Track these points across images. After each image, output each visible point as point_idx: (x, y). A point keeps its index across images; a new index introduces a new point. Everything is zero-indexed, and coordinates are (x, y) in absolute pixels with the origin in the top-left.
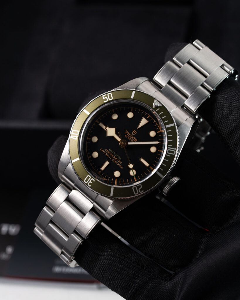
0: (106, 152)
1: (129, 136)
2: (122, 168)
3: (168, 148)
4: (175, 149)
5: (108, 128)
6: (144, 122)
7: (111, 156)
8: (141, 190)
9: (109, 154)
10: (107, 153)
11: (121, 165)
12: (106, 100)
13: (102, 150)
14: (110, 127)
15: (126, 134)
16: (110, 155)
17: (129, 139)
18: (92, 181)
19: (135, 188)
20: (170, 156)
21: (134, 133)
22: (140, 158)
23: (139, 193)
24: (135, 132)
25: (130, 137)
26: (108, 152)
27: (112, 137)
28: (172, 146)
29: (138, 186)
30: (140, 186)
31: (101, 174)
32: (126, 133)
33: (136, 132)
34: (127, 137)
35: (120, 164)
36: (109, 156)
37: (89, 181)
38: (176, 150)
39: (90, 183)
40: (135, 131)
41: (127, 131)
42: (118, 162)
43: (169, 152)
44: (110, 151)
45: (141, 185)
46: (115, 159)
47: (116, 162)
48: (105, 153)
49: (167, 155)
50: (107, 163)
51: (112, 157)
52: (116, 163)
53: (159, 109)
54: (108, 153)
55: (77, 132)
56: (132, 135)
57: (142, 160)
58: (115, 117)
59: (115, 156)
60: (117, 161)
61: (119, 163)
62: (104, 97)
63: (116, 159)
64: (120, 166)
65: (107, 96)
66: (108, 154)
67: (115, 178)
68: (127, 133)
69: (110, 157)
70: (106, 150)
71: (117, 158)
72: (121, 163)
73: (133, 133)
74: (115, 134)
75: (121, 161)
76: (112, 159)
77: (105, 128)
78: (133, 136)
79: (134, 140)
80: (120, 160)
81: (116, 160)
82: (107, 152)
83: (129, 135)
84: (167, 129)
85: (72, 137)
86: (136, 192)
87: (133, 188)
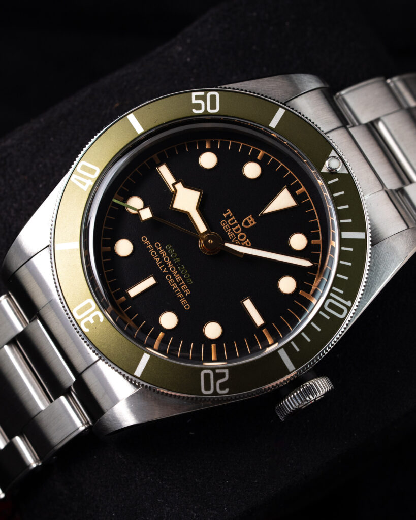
0: (155, 249)
1: (231, 227)
2: (187, 307)
3: (332, 294)
4: (349, 303)
5: (179, 186)
6: (283, 200)
7: (166, 266)
8: (223, 386)
9: (162, 259)
10: (158, 254)
11: (186, 298)
12: (198, 107)
13: (147, 242)
14: (186, 186)
15: (224, 218)
16: (163, 263)
17: (230, 235)
18: (97, 318)
19: (207, 376)
20: (328, 318)
21: (247, 223)
22: (244, 298)
23: (215, 393)
24: (251, 221)
25: (232, 230)
26: (162, 252)
27: (185, 216)
28: (342, 292)
29: (217, 371)
30: (223, 375)
31: (124, 305)
32: (225, 215)
33: (254, 223)
34: (225, 226)
35: (184, 294)
36: (160, 264)
37: (88, 316)
38: (349, 308)
39: (89, 321)
40: (252, 219)
41: (229, 212)
42: (180, 287)
43: (331, 306)
44: (166, 251)
45: (226, 371)
46: (174, 278)
47: (175, 286)
48: (152, 251)
49: (321, 313)
50: (150, 282)
51: (168, 269)
52: (176, 289)
53: (337, 180)
54: (160, 253)
55: (92, 171)
56: (241, 225)
57: (248, 304)
58: (208, 160)
59: (177, 269)
60: (178, 284)
61: (182, 292)
62: (197, 98)
63: (178, 278)
64: (183, 301)
65: (204, 98)
66: (160, 256)
67: (161, 328)
68: (229, 217)
69: (163, 268)
70: (158, 245)
71: (182, 276)
72: (188, 292)
73: (246, 221)
74: (196, 209)
75: (190, 287)
76: (166, 274)
77: (173, 185)
78: (244, 230)
79: (241, 242)
80: (187, 284)
81: (176, 282)
82: (158, 251)
83: (231, 222)
84: (343, 242)
85: (75, 179)
86: (207, 387)
87: (202, 373)
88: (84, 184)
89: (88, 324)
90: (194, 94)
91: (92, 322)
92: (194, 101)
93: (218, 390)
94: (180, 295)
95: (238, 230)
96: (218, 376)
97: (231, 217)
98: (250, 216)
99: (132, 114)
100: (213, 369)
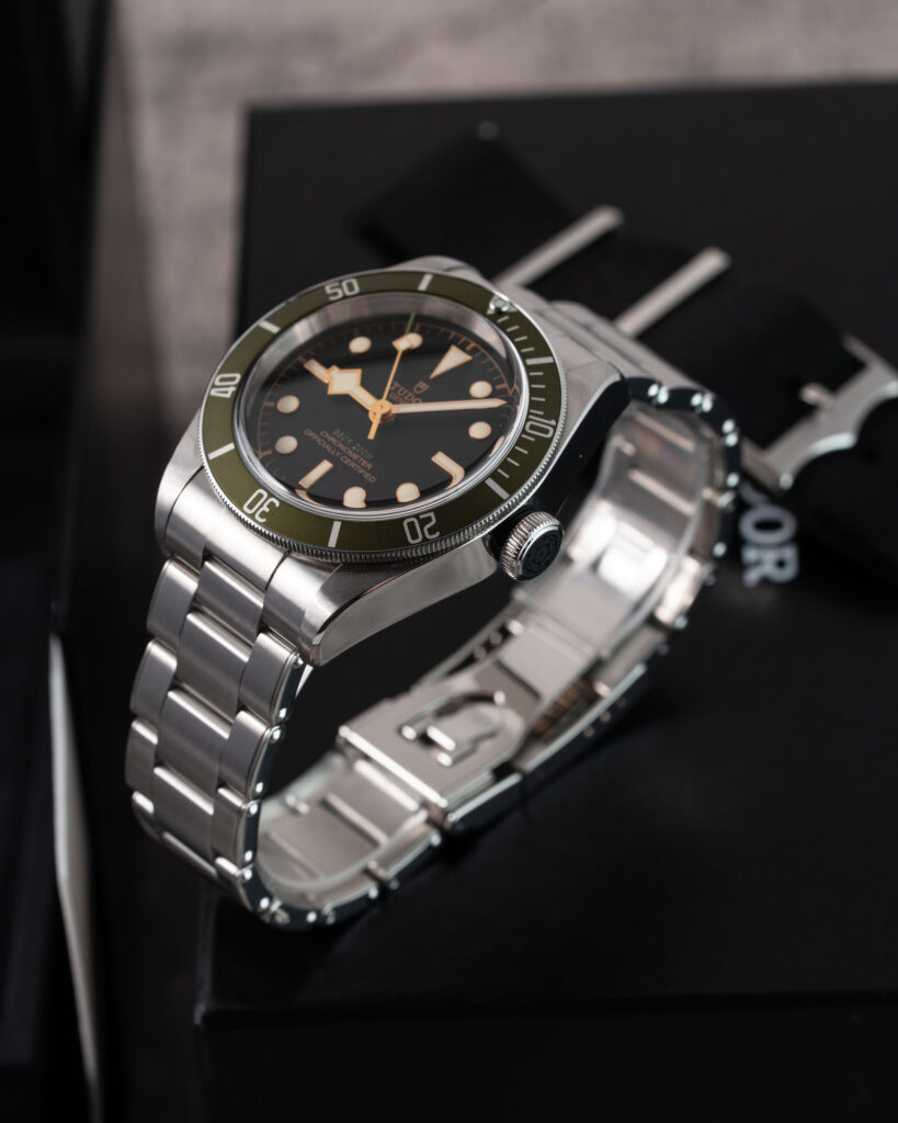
0: (322, 438)
1: (403, 397)
2: (373, 478)
3: (531, 417)
4: (553, 422)
5: (332, 372)
6: (454, 358)
7: (339, 449)
8: (431, 531)
9: (331, 445)
10: (327, 441)
11: (370, 472)
13: (311, 434)
14: (342, 368)
15: (392, 391)
16: (335, 447)
18: (271, 505)
19: (411, 525)
20: (533, 439)
21: (419, 389)
22: (433, 454)
23: (425, 539)
24: (423, 386)
25: (404, 400)
26: (333, 440)
27: (346, 399)
28: (542, 413)
29: (421, 517)
30: (429, 519)
32: (392, 388)
33: (428, 386)
34: (395, 398)
35: (366, 469)
36: (332, 450)
37: (262, 506)
38: (555, 428)
39: (263, 512)
40: (424, 384)
42: (359, 464)
43: (532, 427)
44: (335, 436)
45: (432, 515)
46: (350, 457)
47: (353, 465)
48: (319, 441)
49: (523, 436)
50: (325, 466)
51: (341, 451)
52: (355, 467)
53: (506, 317)
55: (231, 379)
56: (413, 393)
58: (360, 345)
59: (351, 449)
60: (356, 462)
61: (363, 468)
63: (355, 456)
64: (367, 476)
65: (339, 287)
66: (329, 443)
68: (398, 389)
69: (335, 452)
70: (324, 433)
71: (358, 453)
72: (370, 466)
73: (418, 387)
75: (370, 462)
76: (340, 456)
78: (418, 396)
80: (367, 460)
81: (353, 460)
82: (326, 439)
83: (402, 393)
84: (529, 369)
85: (215, 392)
86: (415, 536)
87: (405, 523)
88: (226, 392)
89: (263, 515)
90: (328, 287)
91: (267, 510)
92: (329, 291)
93: (428, 536)
94: (361, 471)
95: (411, 398)
96: (423, 522)
97: (401, 389)
98: (421, 383)
100: (416, 516)
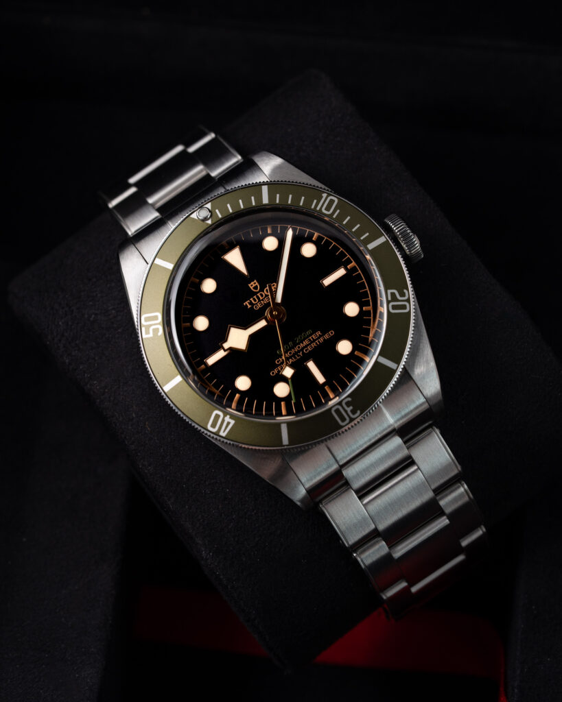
1: (259, 300)
2: (332, 333)
4: (324, 195)
5: (226, 346)
6: (235, 258)
7: (296, 353)
8: (402, 295)
10: (286, 360)
11: (324, 334)
12: (156, 331)
14: (225, 340)
15: (252, 307)
17: (266, 301)
18: (349, 404)
19: (394, 307)
20: (338, 211)
21: (256, 288)
22: (322, 285)
23: (408, 301)
24: (253, 285)
25: (262, 300)
27: (252, 338)
28: (315, 201)
29: (390, 299)
30: (393, 294)
31: (332, 386)
32: (249, 306)
33: (255, 281)
34: (259, 306)
35: (320, 336)
36: (295, 358)
37: (346, 411)
38: (329, 195)
39: (350, 411)
40: (252, 283)
41: (246, 303)
42: (314, 341)
43: (327, 209)
45: (389, 291)
46: (306, 346)
47: (314, 345)
49: (334, 217)
50: (311, 365)
51: (299, 351)
52: (316, 343)
53: (217, 211)
56: (258, 292)
57: (327, 281)
58: (201, 323)
59: (299, 344)
60: (312, 342)
61: (319, 338)
62: (147, 333)
63: (306, 342)
64: (326, 337)
65: (148, 327)
66: (288, 359)
67: (352, 354)
68: (251, 303)
69: (299, 356)
70: (278, 362)
71: (304, 340)
72: (319, 333)
73: (254, 288)
75: (314, 332)
76: (303, 353)
77: (225, 350)
78: (262, 290)
80: (311, 335)
81: (310, 344)
83: (255, 300)
85: (224, 432)
86: (403, 307)
87: (392, 311)
88: (228, 423)
89: (354, 412)
90: (144, 336)
91: (351, 408)
92: (151, 335)
94: (321, 340)
95: (262, 295)
96: (394, 298)
97: (251, 301)
98: (250, 285)
99: (164, 388)
100: (388, 302)
